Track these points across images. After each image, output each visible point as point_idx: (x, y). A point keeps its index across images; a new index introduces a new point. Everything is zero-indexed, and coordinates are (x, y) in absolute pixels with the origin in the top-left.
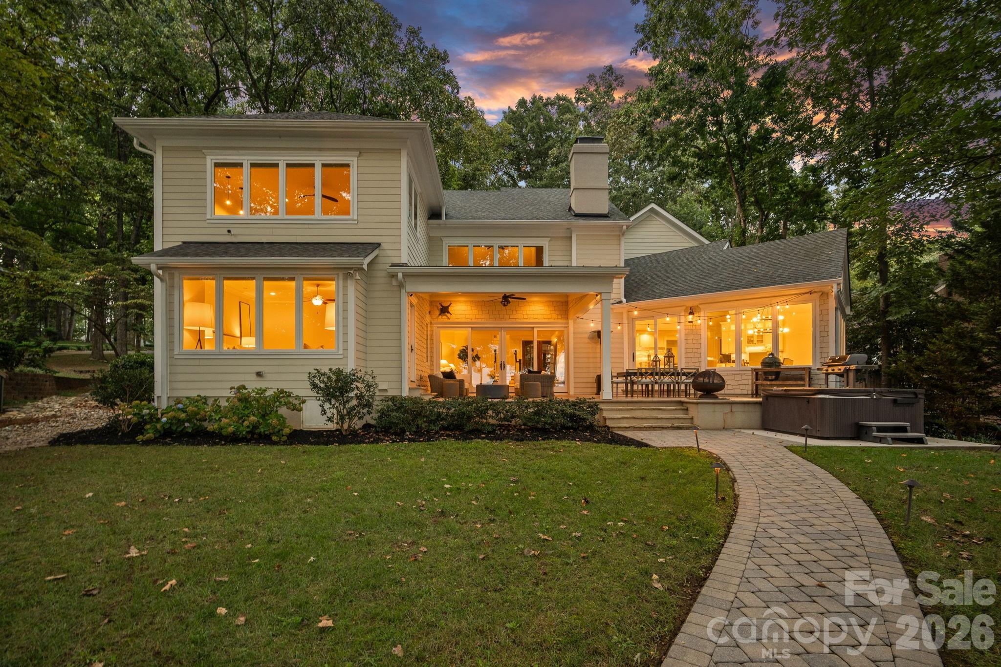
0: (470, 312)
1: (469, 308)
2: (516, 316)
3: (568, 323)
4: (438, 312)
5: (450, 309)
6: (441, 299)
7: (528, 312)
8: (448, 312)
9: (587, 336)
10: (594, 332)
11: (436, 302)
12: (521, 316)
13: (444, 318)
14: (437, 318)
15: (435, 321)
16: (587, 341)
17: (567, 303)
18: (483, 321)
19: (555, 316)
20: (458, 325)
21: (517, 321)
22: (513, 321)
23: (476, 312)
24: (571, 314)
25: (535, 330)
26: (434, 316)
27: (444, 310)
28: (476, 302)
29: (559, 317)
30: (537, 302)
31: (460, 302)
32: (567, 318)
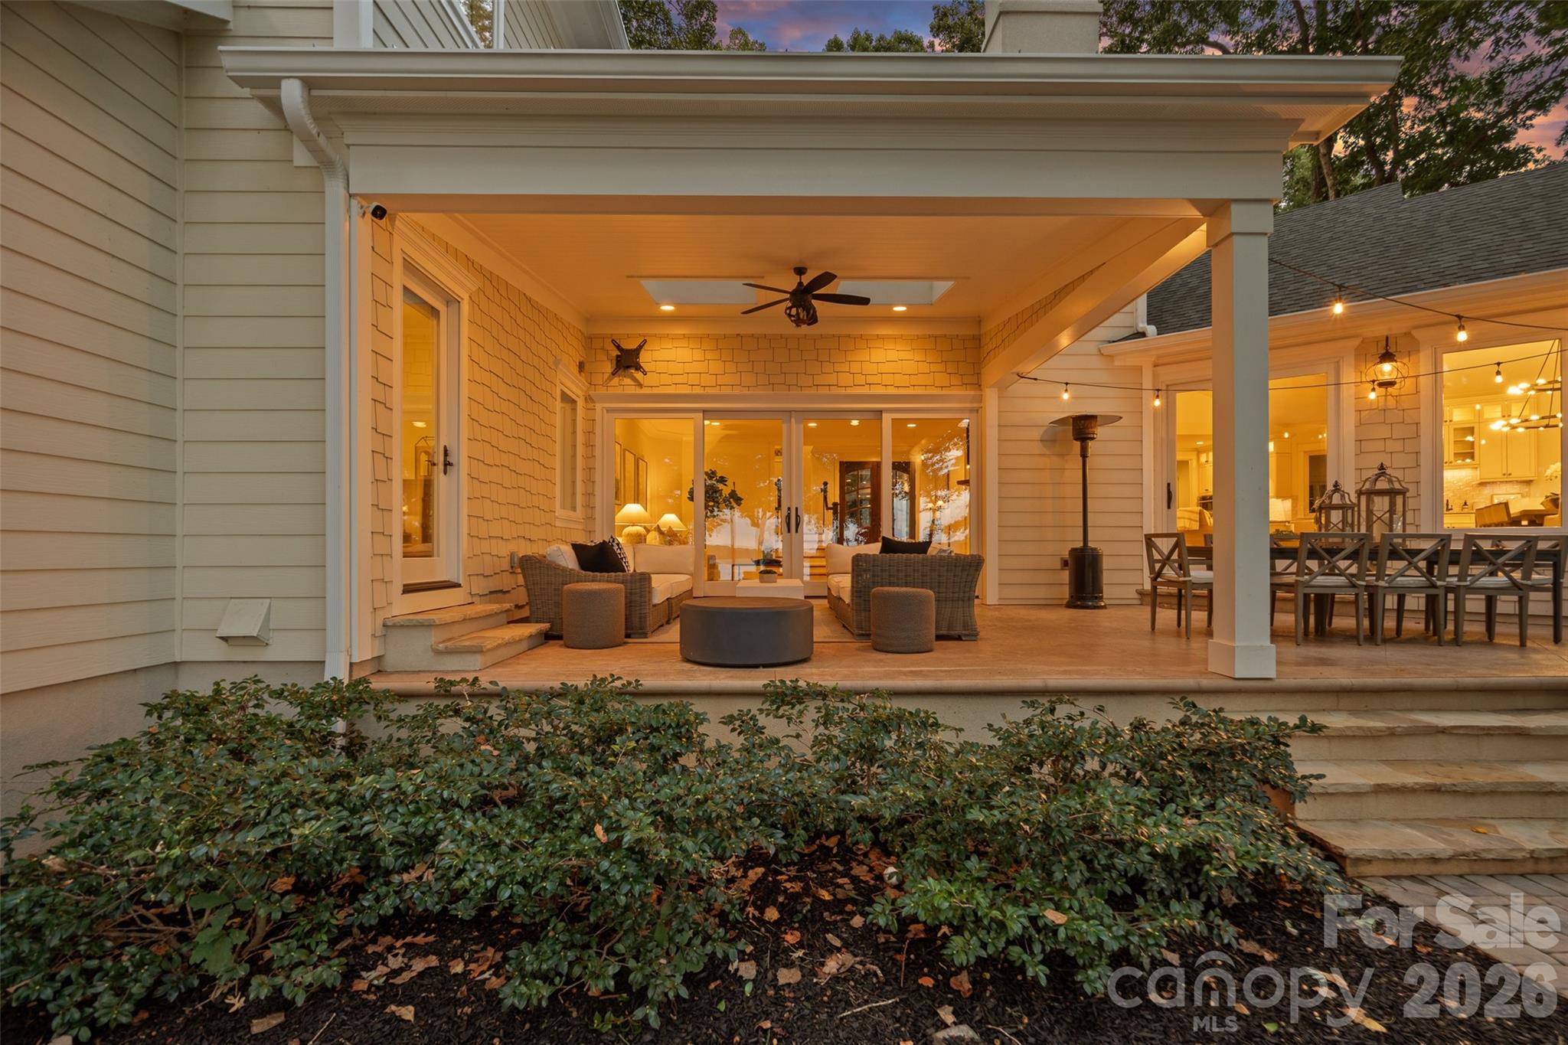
0: (702, 367)
1: (698, 355)
2: (832, 379)
3: (980, 399)
4: (609, 368)
5: (644, 358)
6: (618, 331)
7: (869, 368)
8: (638, 368)
9: (1037, 434)
10: (1061, 422)
11: (603, 337)
12: (845, 379)
13: (624, 384)
14: (605, 385)
15: (602, 391)
16: (1037, 448)
17: (977, 341)
18: (737, 391)
19: (942, 379)
20: (668, 404)
21: (835, 391)
22: (824, 391)
23: (716, 367)
24: (993, 371)
25: (887, 418)
26: (598, 379)
27: (627, 361)
28: (717, 339)
29: (955, 380)
30: (895, 338)
31: (673, 338)
32: (979, 386)
